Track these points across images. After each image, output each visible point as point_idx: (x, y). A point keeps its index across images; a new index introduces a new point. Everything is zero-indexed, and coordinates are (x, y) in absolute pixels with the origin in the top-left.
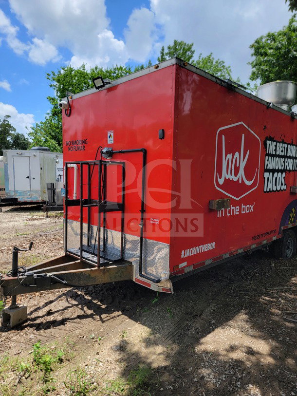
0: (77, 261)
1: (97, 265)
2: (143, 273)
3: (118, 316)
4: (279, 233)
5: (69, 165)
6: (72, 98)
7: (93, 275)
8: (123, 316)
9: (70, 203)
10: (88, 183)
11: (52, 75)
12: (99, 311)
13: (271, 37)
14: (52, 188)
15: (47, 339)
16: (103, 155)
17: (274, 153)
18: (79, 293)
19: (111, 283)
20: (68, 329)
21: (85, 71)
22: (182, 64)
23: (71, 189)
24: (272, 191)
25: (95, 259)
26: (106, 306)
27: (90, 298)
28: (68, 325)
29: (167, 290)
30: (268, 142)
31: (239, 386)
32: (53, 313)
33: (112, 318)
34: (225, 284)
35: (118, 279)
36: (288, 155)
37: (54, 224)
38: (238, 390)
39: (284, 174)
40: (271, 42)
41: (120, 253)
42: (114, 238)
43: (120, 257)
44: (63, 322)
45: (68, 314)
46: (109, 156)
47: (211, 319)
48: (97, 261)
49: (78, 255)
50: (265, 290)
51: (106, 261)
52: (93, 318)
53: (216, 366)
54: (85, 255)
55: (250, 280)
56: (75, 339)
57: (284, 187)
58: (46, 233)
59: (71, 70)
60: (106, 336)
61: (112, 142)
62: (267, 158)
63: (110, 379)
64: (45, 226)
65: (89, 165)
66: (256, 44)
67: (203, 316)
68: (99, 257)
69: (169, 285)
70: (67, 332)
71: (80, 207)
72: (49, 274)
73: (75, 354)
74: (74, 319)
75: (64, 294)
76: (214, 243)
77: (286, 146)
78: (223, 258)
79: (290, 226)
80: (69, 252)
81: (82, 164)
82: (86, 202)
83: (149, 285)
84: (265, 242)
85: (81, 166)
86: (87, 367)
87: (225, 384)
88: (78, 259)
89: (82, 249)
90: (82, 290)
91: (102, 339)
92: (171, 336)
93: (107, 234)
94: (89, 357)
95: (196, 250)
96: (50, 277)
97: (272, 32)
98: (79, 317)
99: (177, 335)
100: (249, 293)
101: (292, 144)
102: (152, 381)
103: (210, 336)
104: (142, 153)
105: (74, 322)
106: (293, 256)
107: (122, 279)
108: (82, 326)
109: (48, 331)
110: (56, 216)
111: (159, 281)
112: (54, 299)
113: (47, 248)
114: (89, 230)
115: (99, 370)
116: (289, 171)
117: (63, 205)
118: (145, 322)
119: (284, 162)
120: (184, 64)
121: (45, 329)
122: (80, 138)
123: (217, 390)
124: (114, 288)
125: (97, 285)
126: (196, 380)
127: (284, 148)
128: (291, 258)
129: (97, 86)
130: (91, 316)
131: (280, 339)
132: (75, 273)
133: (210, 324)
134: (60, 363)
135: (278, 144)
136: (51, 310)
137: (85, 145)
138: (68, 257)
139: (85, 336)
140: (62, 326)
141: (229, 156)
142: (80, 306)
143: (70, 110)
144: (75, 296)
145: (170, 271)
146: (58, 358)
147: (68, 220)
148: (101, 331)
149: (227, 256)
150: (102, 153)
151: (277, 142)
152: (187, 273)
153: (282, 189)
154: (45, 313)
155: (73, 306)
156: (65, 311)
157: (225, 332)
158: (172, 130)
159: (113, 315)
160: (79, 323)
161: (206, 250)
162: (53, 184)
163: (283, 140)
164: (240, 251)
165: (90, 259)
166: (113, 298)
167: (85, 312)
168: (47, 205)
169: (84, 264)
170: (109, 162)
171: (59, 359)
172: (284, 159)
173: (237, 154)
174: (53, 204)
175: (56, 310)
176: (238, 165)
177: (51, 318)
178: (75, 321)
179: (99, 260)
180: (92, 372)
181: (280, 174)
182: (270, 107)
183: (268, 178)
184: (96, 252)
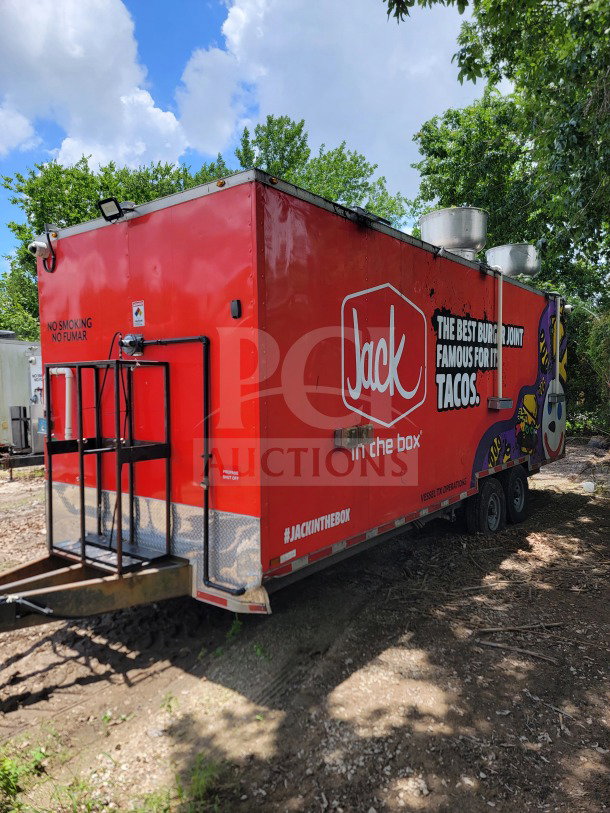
0: (75, 567)
1: (116, 570)
2: (212, 579)
3: (163, 670)
4: (472, 485)
5: (53, 371)
6: (56, 236)
7: (107, 592)
8: (174, 669)
9: (56, 448)
10: (95, 405)
11: (16, 181)
12: (122, 665)
13: (453, 117)
14: (22, 418)
15: (10, 730)
16: (125, 349)
17: (452, 338)
18: (82, 633)
19: (149, 607)
20: (55, 707)
21: (90, 173)
22: (267, 180)
23: (59, 420)
24: (452, 408)
25: (113, 559)
26: (138, 653)
27: (104, 641)
28: (56, 699)
29: (258, 608)
30: (440, 319)
31: (388, 773)
32: (23, 679)
33: (151, 675)
34: (375, 588)
35: (161, 596)
36: (480, 340)
37: (28, 495)
38: (385, 782)
39: (474, 375)
40: (454, 126)
41: (164, 543)
42: (153, 513)
43: (165, 552)
44: (45, 695)
45: (54, 678)
46: (137, 351)
47: (345, 658)
48: (116, 563)
49: (76, 555)
50: (446, 594)
51: (135, 562)
52: (110, 680)
53: (349, 742)
54: (91, 551)
55: (422, 577)
56: (70, 726)
57: (475, 400)
58: (9, 515)
59: (58, 171)
60: (136, 713)
61: (143, 324)
62: (439, 347)
63: (143, 792)
64: (7, 499)
65: (97, 370)
66: (426, 133)
67: (330, 654)
68: (121, 554)
69: (262, 598)
70: (52, 713)
71: (78, 454)
72: (11, 598)
73: (70, 753)
74: (69, 685)
75: (47, 639)
76: (348, 511)
77: (474, 324)
78: (367, 538)
79: (492, 471)
80: (55, 548)
81: (80, 367)
82: (92, 444)
83: (224, 602)
84: (446, 503)
85: (78, 371)
86: (95, 775)
87: (362, 771)
88: (76, 562)
89: (84, 542)
90: (87, 625)
91: (128, 719)
92: (268, 698)
93: (137, 505)
94: (100, 757)
95: (313, 526)
96: (15, 604)
97: (454, 109)
98: (81, 681)
99: (278, 695)
100: (418, 601)
101: (485, 321)
102: (227, 785)
103: (341, 687)
104: (201, 346)
105: (70, 693)
106: (500, 528)
107: (169, 596)
108: (86, 698)
109: (13, 715)
110: (32, 477)
111: (242, 592)
112: (25, 650)
113: (10, 547)
114: (99, 502)
115: (120, 779)
116: (484, 369)
117: (43, 453)
118: (217, 676)
119: (473, 353)
120: (271, 181)
121: (5, 713)
122: (76, 316)
123: (347, 786)
124: (156, 616)
125: (121, 611)
126: (309, 771)
127: (471, 327)
128: (496, 532)
129: (108, 215)
130: (107, 676)
131: (467, 680)
132: (69, 590)
133: (343, 667)
134: (39, 775)
135: (459, 321)
136: (18, 673)
137: (87, 329)
138: (55, 560)
139: (92, 718)
140: (43, 702)
141: (369, 347)
142: (82, 660)
143: (55, 260)
144: (72, 640)
145: (264, 570)
146: (33, 766)
147: (54, 483)
148: (127, 703)
149: (375, 533)
150: (122, 344)
151: (456, 318)
152: (296, 573)
153: (472, 403)
154: (6, 681)
155: (67, 660)
156: (50, 672)
157: (368, 678)
158: (254, 301)
159: (151, 670)
160: (79, 694)
161: (333, 525)
162: (25, 409)
163: (468, 315)
164: (398, 524)
165: (101, 559)
166: (154, 638)
167: (92, 671)
168: (12, 454)
169: (90, 571)
170: (134, 363)
171: (36, 767)
172: (471, 348)
173: (382, 343)
174: (25, 451)
175: (30, 672)
176: (385, 363)
177: (19, 689)
178: (70, 689)
179: (120, 560)
180: (105, 784)
181: (466, 375)
182: (439, 256)
183: (444, 384)
184: (115, 545)
